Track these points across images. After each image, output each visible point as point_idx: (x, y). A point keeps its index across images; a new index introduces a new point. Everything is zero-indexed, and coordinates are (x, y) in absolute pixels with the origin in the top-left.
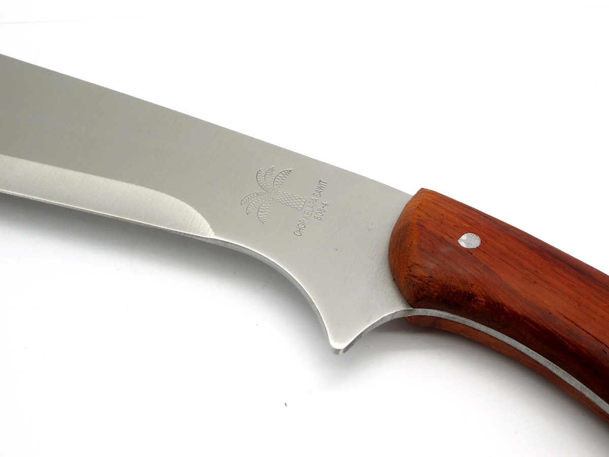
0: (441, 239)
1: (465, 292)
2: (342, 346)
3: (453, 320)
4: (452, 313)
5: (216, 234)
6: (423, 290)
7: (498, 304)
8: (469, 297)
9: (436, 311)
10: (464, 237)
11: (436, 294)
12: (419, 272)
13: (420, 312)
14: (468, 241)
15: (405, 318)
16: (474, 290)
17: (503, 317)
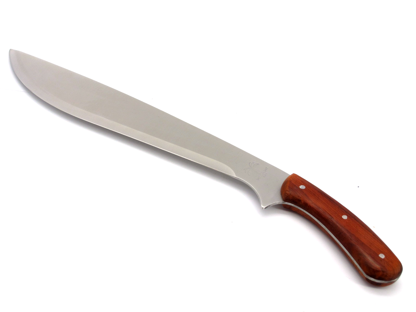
0: (295, 186)
1: (299, 199)
2: (264, 207)
3: (295, 207)
4: (295, 205)
5: (236, 176)
6: (288, 197)
7: (307, 203)
8: (300, 201)
9: (291, 204)
10: (301, 186)
11: (291, 199)
12: (287, 192)
13: (287, 203)
14: (302, 187)
15: (282, 204)
16: (301, 199)
17: (307, 207)
